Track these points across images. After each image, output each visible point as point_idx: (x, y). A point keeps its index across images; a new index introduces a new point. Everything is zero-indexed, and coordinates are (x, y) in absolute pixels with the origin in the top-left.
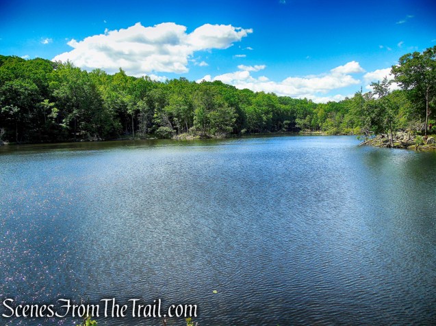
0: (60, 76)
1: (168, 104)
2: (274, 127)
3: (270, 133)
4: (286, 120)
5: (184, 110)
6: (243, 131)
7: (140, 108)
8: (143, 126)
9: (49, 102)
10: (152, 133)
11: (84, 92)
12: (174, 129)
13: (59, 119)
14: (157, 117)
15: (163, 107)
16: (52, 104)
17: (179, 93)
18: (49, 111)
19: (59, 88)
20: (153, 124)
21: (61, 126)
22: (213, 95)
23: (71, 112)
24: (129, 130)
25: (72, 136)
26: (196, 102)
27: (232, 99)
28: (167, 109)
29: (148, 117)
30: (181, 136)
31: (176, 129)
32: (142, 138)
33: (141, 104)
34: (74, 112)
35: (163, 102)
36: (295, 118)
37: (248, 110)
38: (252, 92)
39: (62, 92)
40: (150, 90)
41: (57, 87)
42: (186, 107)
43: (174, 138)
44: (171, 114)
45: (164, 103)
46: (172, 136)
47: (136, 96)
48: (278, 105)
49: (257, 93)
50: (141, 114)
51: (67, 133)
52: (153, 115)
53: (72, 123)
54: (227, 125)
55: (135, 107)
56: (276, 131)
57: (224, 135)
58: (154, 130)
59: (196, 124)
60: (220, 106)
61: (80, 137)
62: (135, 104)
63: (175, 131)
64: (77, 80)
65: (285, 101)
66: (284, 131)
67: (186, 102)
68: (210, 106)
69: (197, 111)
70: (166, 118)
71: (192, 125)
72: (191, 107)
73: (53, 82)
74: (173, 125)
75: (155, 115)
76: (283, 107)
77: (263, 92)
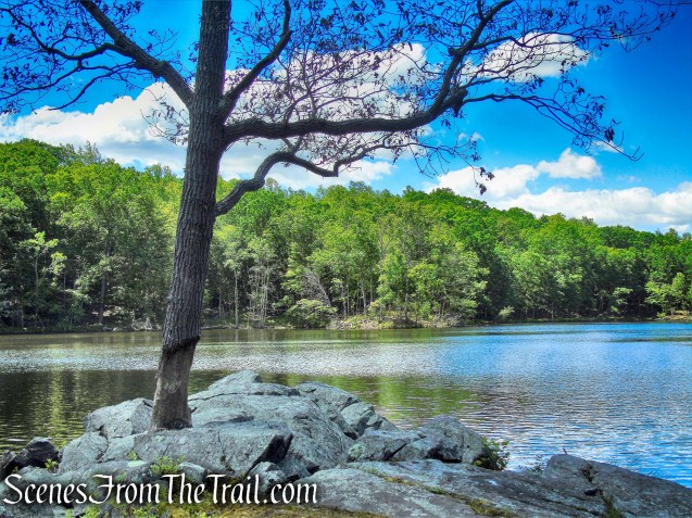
0: (75, 181)
1: (321, 246)
2: (588, 303)
3: (578, 316)
4: (622, 285)
5: (356, 260)
6: (505, 312)
7: (254, 255)
8: (260, 296)
9: (47, 238)
10: (280, 315)
11: (127, 216)
12: (333, 305)
13: (68, 279)
14: (293, 277)
15: (309, 253)
16: (53, 243)
17: (347, 220)
18: (46, 260)
19: (72, 209)
20: (284, 293)
21: (70, 295)
22: (427, 225)
23: (94, 261)
24: (227, 308)
25: (94, 319)
26: (385, 242)
27: (477, 235)
28: (318, 257)
29: (272, 276)
30: (350, 322)
31: (339, 305)
32: (256, 325)
33: (259, 246)
34: (102, 262)
35: (308, 241)
36: (644, 280)
37: (520, 261)
38: (531, 216)
39: (77, 217)
40: (279, 213)
41: (66, 206)
42: (361, 253)
43: (333, 325)
44: (327, 269)
45: (310, 241)
46: (328, 322)
47: (246, 227)
48: (599, 250)
49: (545, 219)
50: (256, 269)
51: (81, 312)
52: (285, 272)
53: (94, 289)
54: (462, 296)
55: (244, 253)
56: (596, 314)
57: (453, 321)
58: (284, 308)
59: (383, 294)
60: (444, 250)
61: (111, 321)
62: (243, 245)
63: (335, 309)
64: (113, 190)
65: (619, 237)
66: (615, 314)
67: (362, 242)
68: (420, 251)
69: (386, 262)
70: (313, 278)
71: (376, 296)
72: (373, 254)
73: (58, 194)
74: (331, 296)
75: (290, 273)
76: (612, 252)
77: (559, 217)
